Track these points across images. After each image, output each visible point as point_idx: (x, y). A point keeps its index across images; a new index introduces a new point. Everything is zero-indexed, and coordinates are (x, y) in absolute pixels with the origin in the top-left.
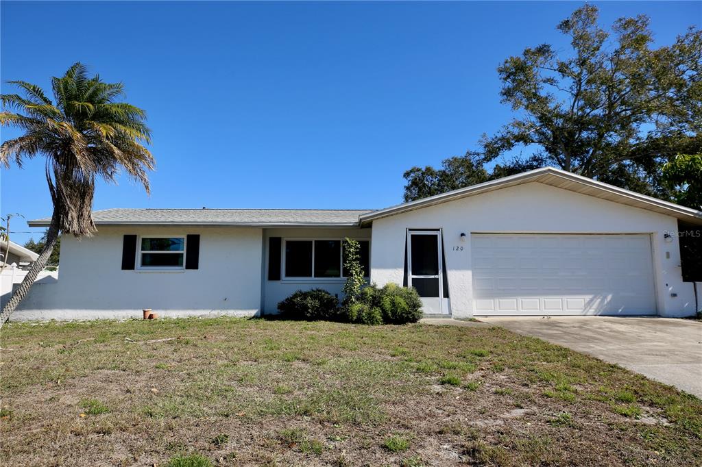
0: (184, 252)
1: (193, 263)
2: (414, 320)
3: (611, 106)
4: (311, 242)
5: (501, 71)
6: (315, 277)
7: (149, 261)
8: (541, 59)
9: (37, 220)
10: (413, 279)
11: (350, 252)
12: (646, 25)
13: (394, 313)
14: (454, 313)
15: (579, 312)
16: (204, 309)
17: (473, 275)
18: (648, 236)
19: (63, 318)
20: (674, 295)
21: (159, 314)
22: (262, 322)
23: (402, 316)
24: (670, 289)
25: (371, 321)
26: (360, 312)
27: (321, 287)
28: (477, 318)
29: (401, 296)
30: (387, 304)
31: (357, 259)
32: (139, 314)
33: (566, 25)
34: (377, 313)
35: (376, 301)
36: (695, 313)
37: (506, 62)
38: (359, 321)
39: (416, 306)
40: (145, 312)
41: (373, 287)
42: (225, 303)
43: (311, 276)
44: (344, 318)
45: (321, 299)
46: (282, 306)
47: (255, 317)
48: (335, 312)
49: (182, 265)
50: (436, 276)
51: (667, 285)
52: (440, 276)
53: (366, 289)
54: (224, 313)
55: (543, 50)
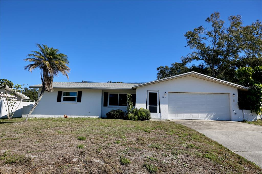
0: (77, 97)
1: (79, 100)
2: (148, 119)
3: (228, 46)
4: (118, 94)
5: (185, 36)
6: (119, 105)
7: (66, 99)
8: (201, 31)
9: (32, 86)
10: (149, 107)
11: (129, 98)
12: (240, 19)
13: (141, 117)
14: (162, 118)
15: (204, 119)
16: (83, 115)
17: (168, 106)
18: (228, 94)
19: (39, 117)
20: (236, 114)
21: (69, 117)
22: (101, 119)
23: (144, 118)
24: (234, 112)
25: (134, 119)
26: (131, 116)
27: (120, 109)
28: (169, 120)
29: (144, 112)
30: (139, 114)
31: (131, 100)
32: (62, 116)
33: (208, 20)
34: (136, 117)
35: (136, 113)
36: (243, 120)
37: (187, 33)
38: (131, 119)
39: (149, 115)
40: (64, 115)
41: (136, 109)
42: (90, 113)
43: (117, 105)
44: (126, 118)
45: (119, 113)
46: (107, 114)
47: (99, 118)
48: (124, 117)
49: (76, 101)
50: (157, 106)
51: (233, 110)
52: (158, 106)
53: (134, 110)
54: (89, 117)
55: (200, 28)
